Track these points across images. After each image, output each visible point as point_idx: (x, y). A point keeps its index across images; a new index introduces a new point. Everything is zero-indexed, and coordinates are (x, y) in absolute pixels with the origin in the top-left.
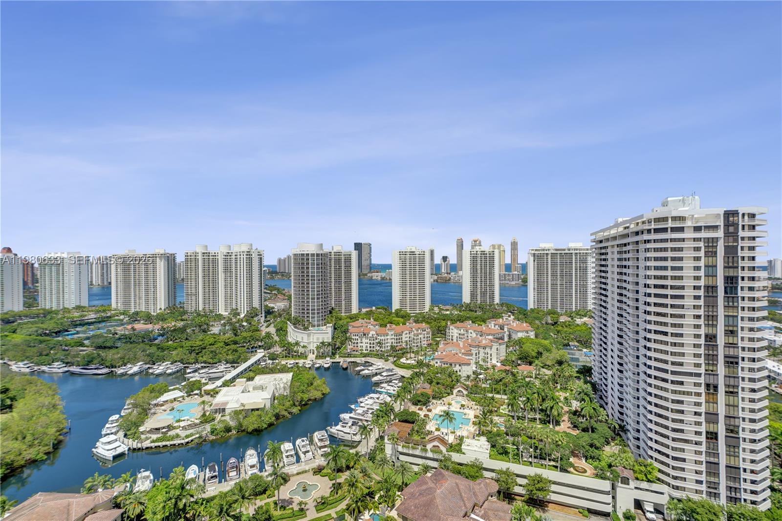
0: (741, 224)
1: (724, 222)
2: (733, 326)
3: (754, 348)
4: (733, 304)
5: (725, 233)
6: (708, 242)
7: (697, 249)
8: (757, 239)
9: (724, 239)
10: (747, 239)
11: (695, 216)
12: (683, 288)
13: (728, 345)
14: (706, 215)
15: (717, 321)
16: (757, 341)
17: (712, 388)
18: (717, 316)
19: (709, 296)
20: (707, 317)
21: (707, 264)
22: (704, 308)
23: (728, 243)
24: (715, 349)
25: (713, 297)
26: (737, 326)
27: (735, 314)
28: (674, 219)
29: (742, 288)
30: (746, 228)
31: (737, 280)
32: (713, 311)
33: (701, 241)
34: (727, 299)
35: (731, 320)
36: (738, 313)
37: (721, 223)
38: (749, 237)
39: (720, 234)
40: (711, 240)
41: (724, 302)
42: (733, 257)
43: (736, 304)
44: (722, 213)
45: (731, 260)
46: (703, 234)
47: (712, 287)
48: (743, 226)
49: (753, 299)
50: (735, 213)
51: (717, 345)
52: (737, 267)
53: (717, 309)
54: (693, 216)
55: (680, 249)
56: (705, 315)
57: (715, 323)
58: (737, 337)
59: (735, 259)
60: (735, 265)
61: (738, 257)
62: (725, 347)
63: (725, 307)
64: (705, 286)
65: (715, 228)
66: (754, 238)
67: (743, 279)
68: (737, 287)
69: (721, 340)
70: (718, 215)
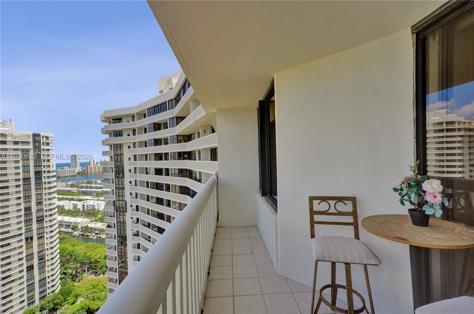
0: (42, 141)
1: (33, 140)
2: (40, 199)
3: (51, 209)
4: (40, 187)
5: (33, 147)
6: (24, 151)
8: (50, 150)
9: (33, 150)
11: (14, 135)
12: (7, 181)
13: (39, 211)
14: (21, 135)
15: (31, 198)
16: (53, 205)
17: (29, 240)
18: (31, 195)
19: (26, 184)
20: (25, 197)
21: (23, 165)
22: (23, 192)
23: (36, 152)
24: (30, 215)
25: (28, 184)
26: (43, 199)
27: (41, 192)
29: (44, 177)
30: (45, 144)
31: (41, 173)
32: (28, 193)
33: (19, 150)
34: (36, 184)
35: (39, 196)
36: (43, 191)
37: (31, 140)
38: (46, 149)
39: (31, 147)
40: (25, 150)
41: (35, 186)
42: (39, 160)
43: (41, 186)
44: (31, 134)
45: (38, 162)
46: (20, 147)
47: (28, 178)
48: (43, 143)
49: (49, 183)
50: (39, 135)
51: (32, 213)
52: (41, 166)
53: (31, 191)
54: (12, 134)
56: (24, 196)
57: (30, 200)
58: (43, 205)
59: (40, 161)
60: (40, 164)
61: (41, 160)
62: (36, 212)
63: (36, 189)
64: (23, 179)
65: (28, 143)
66: (48, 150)
67: (44, 172)
68: (42, 177)
69: (34, 209)
70: (29, 136)
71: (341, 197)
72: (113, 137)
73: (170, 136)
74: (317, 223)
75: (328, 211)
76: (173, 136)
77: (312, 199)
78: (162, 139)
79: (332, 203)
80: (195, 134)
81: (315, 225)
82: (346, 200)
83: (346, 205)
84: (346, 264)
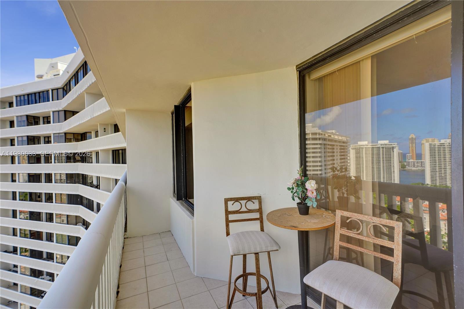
71: (250, 197)
73: (54, 134)
74: (231, 222)
75: (240, 210)
76: (59, 133)
77: (227, 201)
78: (40, 137)
79: (243, 202)
80: (91, 132)
81: (230, 224)
82: (254, 199)
83: (254, 203)
84: (255, 254)
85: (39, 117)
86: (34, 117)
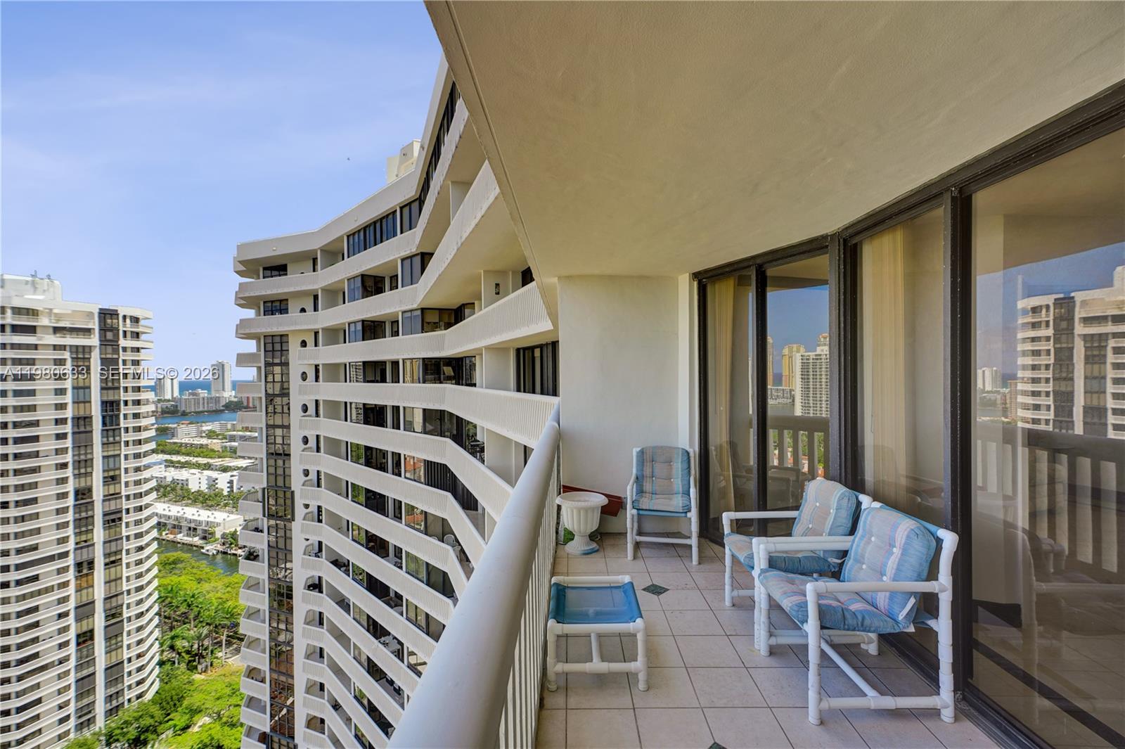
0: (121, 329)
1: (100, 325)
2: (114, 470)
3: (141, 493)
4: (114, 439)
5: (101, 341)
6: (77, 352)
7: (60, 362)
8: (142, 351)
9: (100, 349)
10: (130, 349)
11: (55, 311)
12: (36, 424)
13: (108, 498)
14: (74, 311)
15: (92, 466)
16: (145, 483)
17: (85, 567)
18: (92, 459)
19: (80, 433)
20: (78, 464)
21: (76, 385)
22: (73, 451)
23: (106, 354)
24: (90, 507)
25: (86, 432)
26: (120, 469)
27: (117, 452)
28: (17, 311)
29: (125, 416)
30: (129, 335)
31: (118, 404)
32: (86, 454)
33: (65, 350)
34: (105, 432)
35: (111, 461)
36: (120, 450)
37: (95, 325)
38: (132, 348)
39: (94, 341)
40: (80, 350)
41: (102, 437)
43: (117, 438)
44: (96, 312)
46: (69, 341)
47: (85, 418)
48: (125, 332)
49: (138, 429)
50: (113, 314)
51: (93, 502)
52: (118, 388)
53: (92, 449)
54: (51, 310)
55: (31, 362)
56: (74, 462)
57: (89, 470)
58: (120, 483)
60: (116, 385)
62: (104, 501)
63: (103, 444)
64: (73, 418)
65: (87, 331)
66: (138, 350)
67: (126, 403)
68: (119, 415)
69: (98, 492)
70: (90, 314)
72: (265, 315)
73: (404, 312)
76: (411, 311)
78: (385, 322)
80: (474, 303)
85: (383, 278)
86: (375, 277)
